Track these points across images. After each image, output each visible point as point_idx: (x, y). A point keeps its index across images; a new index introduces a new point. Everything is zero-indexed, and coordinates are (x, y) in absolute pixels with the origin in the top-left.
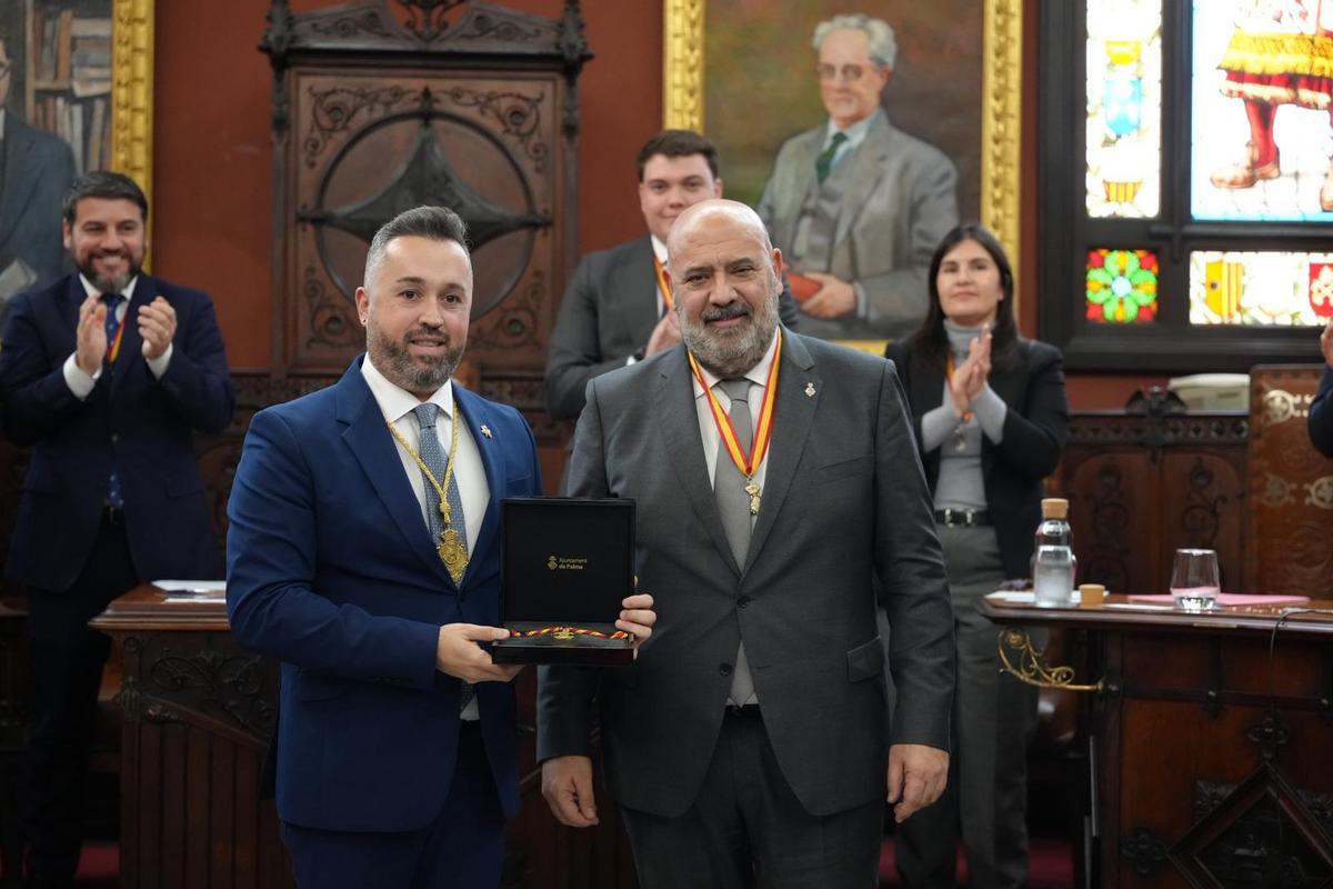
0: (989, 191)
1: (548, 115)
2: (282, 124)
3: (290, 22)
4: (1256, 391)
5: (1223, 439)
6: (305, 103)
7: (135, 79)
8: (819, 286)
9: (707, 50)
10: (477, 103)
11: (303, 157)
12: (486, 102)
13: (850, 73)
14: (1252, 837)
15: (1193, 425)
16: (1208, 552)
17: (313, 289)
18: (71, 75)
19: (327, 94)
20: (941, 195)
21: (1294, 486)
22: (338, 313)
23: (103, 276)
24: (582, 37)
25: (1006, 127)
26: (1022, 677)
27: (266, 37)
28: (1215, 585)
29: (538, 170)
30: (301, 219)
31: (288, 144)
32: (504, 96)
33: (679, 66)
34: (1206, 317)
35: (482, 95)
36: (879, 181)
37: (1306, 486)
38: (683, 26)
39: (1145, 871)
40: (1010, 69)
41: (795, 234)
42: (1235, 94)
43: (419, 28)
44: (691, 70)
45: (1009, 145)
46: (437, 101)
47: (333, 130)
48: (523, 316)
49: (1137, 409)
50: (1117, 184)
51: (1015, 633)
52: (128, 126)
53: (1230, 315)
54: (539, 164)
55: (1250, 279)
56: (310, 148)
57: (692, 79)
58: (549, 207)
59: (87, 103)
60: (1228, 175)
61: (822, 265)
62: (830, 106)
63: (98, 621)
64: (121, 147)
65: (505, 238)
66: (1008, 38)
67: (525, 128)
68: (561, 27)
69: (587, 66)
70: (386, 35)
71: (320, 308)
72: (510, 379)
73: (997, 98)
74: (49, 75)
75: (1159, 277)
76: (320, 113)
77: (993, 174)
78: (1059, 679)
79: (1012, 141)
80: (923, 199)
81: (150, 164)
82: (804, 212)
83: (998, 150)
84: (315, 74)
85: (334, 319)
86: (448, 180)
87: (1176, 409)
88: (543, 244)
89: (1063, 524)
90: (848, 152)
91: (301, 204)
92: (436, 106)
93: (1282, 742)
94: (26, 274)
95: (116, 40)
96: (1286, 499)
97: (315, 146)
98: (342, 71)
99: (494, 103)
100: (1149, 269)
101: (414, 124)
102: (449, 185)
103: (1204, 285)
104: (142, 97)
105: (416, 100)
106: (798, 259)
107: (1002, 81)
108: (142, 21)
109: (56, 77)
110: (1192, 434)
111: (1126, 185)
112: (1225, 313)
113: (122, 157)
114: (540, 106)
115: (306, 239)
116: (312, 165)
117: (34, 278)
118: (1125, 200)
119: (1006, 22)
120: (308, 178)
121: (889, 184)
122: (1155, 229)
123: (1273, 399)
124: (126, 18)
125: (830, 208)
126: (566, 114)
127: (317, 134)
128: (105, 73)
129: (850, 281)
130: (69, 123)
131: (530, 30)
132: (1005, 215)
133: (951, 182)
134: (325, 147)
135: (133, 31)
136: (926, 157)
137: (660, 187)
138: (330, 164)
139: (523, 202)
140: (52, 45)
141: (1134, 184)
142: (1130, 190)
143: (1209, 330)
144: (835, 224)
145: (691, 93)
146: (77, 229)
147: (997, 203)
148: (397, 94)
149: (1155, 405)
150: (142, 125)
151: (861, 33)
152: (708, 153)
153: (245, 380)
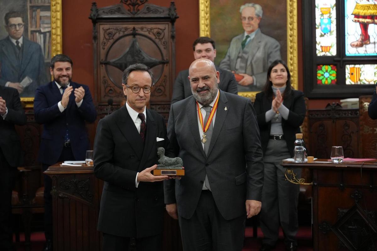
0: (289, 50)
1: (167, 33)
2: (95, 38)
3: (97, 11)
4: (361, 103)
5: (352, 116)
6: (102, 32)
7: (57, 27)
8: (243, 77)
9: (211, 14)
10: (148, 31)
11: (101, 47)
12: (150, 30)
13: (250, 19)
14: (353, 223)
15: (344, 112)
16: (341, 147)
17: (105, 82)
18: (40, 26)
19: (107, 30)
20: (276, 51)
21: (372, 128)
22: (112, 88)
23: (62, 82)
24: (175, 12)
25: (293, 32)
27: (91, 15)
28: (342, 156)
30: (101, 63)
31: (97, 43)
32: (155, 28)
33: (203, 19)
34: (350, 83)
35: (149, 28)
36: (259, 48)
37: (375, 129)
38: (204, 8)
39: (325, 233)
40: (294, 16)
41: (236, 63)
42: (357, 21)
43: (132, 11)
44: (207, 19)
45: (294, 37)
46: (137, 30)
47: (109, 39)
48: (162, 88)
49: (329, 108)
50: (325, 47)
51: (289, 170)
52: (56, 40)
53: (357, 82)
54: (165, 47)
55: (362, 72)
56: (103, 44)
57: (207, 22)
58: (168, 58)
59: (45, 34)
60: (356, 43)
62: (245, 28)
63: (46, 172)
64: (54, 45)
65: (156, 67)
66: (293, 8)
67: (161, 37)
68: (170, 9)
69: (177, 20)
70: (123, 13)
71: (107, 87)
72: (158, 105)
73: (291, 24)
74: (34, 27)
75: (337, 72)
76: (106, 35)
77: (290, 45)
78: (301, 182)
79: (295, 36)
80: (271, 53)
81: (62, 49)
82: (238, 57)
83: (291, 39)
84: (104, 24)
85: (111, 90)
86: (140, 52)
87: (340, 108)
88: (166, 69)
90: (250, 40)
91: (101, 59)
92: (137, 32)
93: (360, 197)
94: (30, 80)
95: (52, 17)
96: (370, 132)
97: (105, 44)
98: (111, 23)
99: (152, 30)
100: (334, 70)
101: (131, 37)
102: (141, 53)
103: (349, 74)
104: (59, 32)
105: (131, 30)
106: (237, 70)
107: (292, 20)
108: (58, 11)
109: (36, 27)
110: (344, 115)
111: (327, 47)
112: (356, 81)
113: (54, 48)
114: (165, 31)
115: (103, 69)
116: (104, 49)
117: (31, 81)
118: (327, 51)
119: (293, 4)
120: (103, 52)
121: (262, 49)
122: (336, 59)
123: (365, 105)
124: (54, 11)
125: (246, 56)
126: (172, 33)
127: (105, 41)
128: (49, 25)
129: (251, 76)
130: (40, 39)
131: (162, 11)
132: (294, 56)
133: (279, 48)
134: (107, 44)
135: (56, 14)
136: (272, 42)
137: (199, 52)
138: (110, 46)
139: (161, 57)
140: (35, 19)
141: (330, 47)
143: (351, 86)
144: (247, 60)
145: (207, 26)
146: (55, 70)
147: (291, 53)
148: (126, 29)
149: (333, 107)
150: (59, 39)
151: (253, 8)
152: (212, 42)
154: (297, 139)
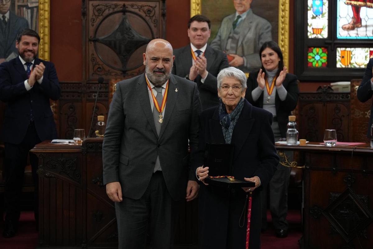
0: (281, 31)
1: (157, 11)
2: (84, 14)
4: (352, 86)
5: (343, 99)
6: (91, 8)
7: (45, 2)
8: (234, 58)
10: (138, 8)
11: (90, 23)
12: (140, 8)
14: (345, 208)
15: (335, 96)
16: (334, 130)
17: (93, 59)
18: (27, 1)
19: (97, 6)
20: (267, 33)
21: (362, 112)
22: (100, 66)
23: (27, 57)
25: (285, 13)
26: (283, 164)
28: (336, 139)
29: (155, 26)
30: (90, 40)
31: (86, 20)
32: (146, 6)
34: (341, 66)
35: (140, 6)
36: (250, 29)
37: (366, 112)
39: (316, 217)
41: (227, 43)
42: (349, 4)
46: (127, 7)
47: (99, 16)
49: (320, 91)
50: (316, 29)
51: (281, 152)
52: (44, 15)
53: (348, 65)
54: (155, 25)
55: (353, 55)
56: (92, 21)
57: (198, 1)
58: (158, 36)
59: (32, 9)
60: (347, 26)
61: (234, 52)
62: (236, 8)
64: (41, 21)
67: (151, 15)
71: (96, 65)
73: (283, 5)
74: (21, 1)
75: (328, 55)
76: (95, 11)
77: (281, 26)
78: (293, 165)
79: (287, 17)
80: (262, 34)
81: (49, 25)
82: (229, 38)
83: (283, 20)
84: (94, 0)
85: (99, 68)
86: (130, 29)
87: (331, 91)
89: (294, 123)
90: (242, 21)
91: (90, 36)
92: (127, 9)
93: (353, 182)
96: (360, 116)
97: (94, 20)
99: (143, 8)
100: (325, 53)
101: (121, 14)
102: (131, 31)
103: (340, 57)
104: (47, 7)
105: (121, 7)
106: (228, 50)
107: (284, 1)
109: (23, 2)
110: (335, 98)
111: (319, 29)
112: (346, 64)
113: (42, 23)
114: (155, 9)
115: (91, 46)
116: (93, 25)
118: (318, 34)
120: (92, 29)
121: (253, 29)
122: (327, 41)
125: (236, 36)
126: (162, 11)
127: (94, 17)
129: (242, 57)
130: (27, 14)
132: (285, 38)
133: (270, 29)
134: (96, 20)
136: (263, 22)
137: (195, 30)
138: (99, 23)
139: (151, 35)
141: (321, 29)
142: (319, 31)
143: (341, 69)
144: (238, 40)
145: (198, 5)
146: (21, 43)
147: (283, 34)
148: (116, 6)
149: (325, 90)
150: (47, 15)
153: (75, 85)
154: (290, 121)
